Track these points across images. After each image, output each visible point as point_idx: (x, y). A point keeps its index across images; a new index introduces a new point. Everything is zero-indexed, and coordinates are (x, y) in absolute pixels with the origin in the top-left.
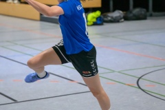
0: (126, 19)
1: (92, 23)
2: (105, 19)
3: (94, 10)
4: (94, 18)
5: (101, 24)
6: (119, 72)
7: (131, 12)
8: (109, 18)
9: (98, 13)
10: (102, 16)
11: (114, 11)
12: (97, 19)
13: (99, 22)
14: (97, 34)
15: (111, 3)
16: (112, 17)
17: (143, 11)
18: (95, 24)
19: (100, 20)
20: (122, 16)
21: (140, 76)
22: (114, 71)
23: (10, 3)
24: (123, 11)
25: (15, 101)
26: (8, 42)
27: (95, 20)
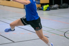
0: (60, 8)
1: (45, 10)
2: (51, 8)
3: (46, 4)
4: (46, 7)
5: (49, 10)
6: (56, 30)
7: (62, 5)
8: (53, 8)
9: (48, 6)
10: (49, 7)
11: (54, 4)
12: (47, 8)
13: (48, 9)
14: (47, 14)
15: (53, 1)
16: (54, 7)
17: (67, 5)
18: (46, 10)
19: (49, 8)
20: (58, 7)
21: (65, 32)
22: (54, 30)
23: (12, 1)
24: (58, 5)
25: (14, 42)
26: (10, 17)
27: (46, 8)
